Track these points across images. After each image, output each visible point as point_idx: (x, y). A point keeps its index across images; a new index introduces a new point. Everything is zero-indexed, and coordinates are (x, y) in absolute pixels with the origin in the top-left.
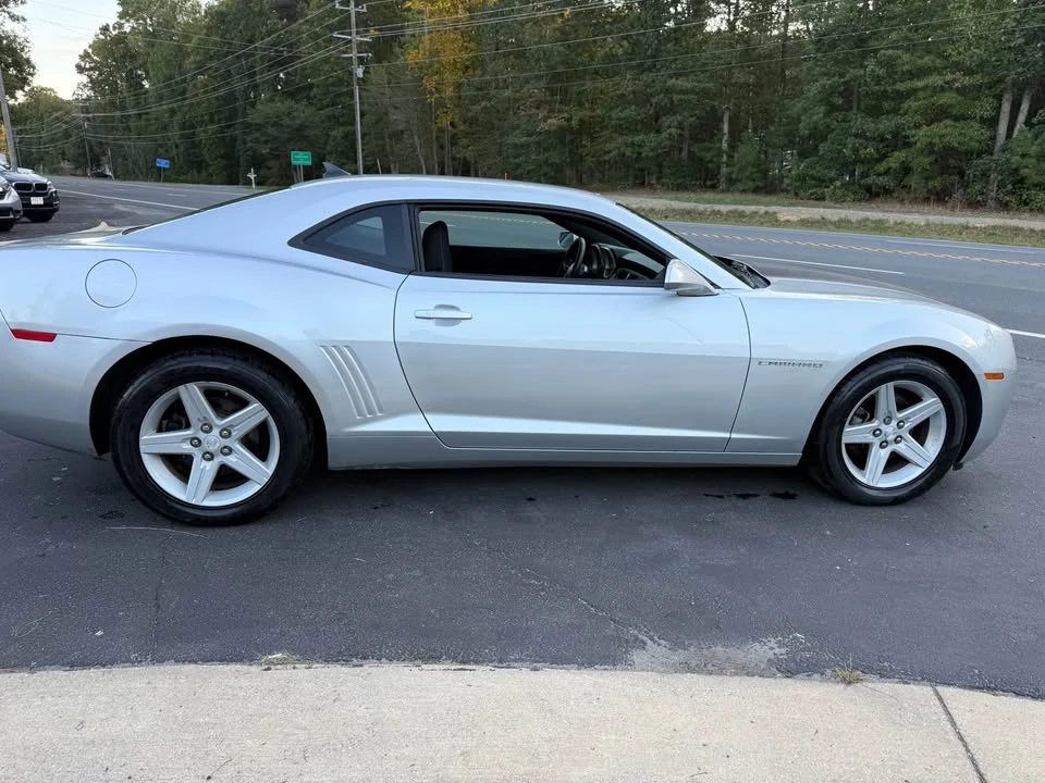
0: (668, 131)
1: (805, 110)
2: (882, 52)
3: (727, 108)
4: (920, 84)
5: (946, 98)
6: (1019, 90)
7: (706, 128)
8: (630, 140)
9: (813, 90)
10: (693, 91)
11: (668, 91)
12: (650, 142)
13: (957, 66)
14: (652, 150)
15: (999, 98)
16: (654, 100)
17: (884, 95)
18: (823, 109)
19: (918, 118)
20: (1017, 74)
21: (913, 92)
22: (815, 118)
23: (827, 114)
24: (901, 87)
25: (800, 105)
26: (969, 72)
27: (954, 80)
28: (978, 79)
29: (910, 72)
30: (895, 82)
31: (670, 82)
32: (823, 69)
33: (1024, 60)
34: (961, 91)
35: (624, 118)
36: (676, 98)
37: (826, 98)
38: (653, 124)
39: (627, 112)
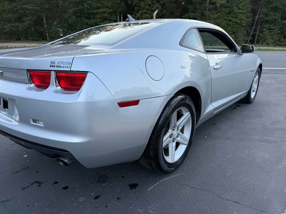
0: (27, 22)
1: (70, 17)
2: (88, 1)
3: (44, 15)
4: (99, 11)
5: (106, 15)
6: (120, 13)
7: (38, 22)
8: (13, 25)
9: (71, 11)
10: (32, 10)
11: (23, 9)
12: (21, 26)
13: (107, 7)
14: (22, 28)
15: (116, 15)
16: (19, 12)
17: (91, 14)
18: (74, 17)
19: (100, 20)
20: (120, 10)
21: (97, 13)
22: (73, 19)
23: (76, 18)
24: (95, 11)
25: (68, 15)
26: (109, 9)
27: (107, 10)
28: (111, 11)
29: (95, 7)
30: (92, 10)
31: (24, 6)
32: (72, 5)
33: (121, 6)
34: (110, 13)
35: (8, 18)
36: (27, 11)
37: (75, 13)
38: (20, 19)
39: (9, 16)
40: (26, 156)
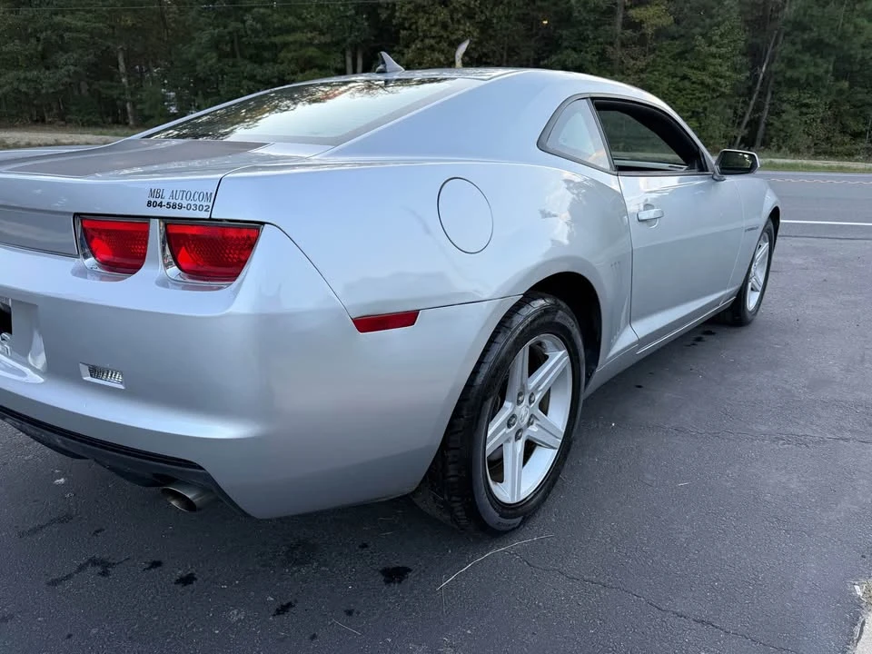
0: (66, 68)
1: (199, 56)
2: (256, 9)
3: (122, 49)
4: (290, 38)
5: (311, 52)
6: (355, 48)
7: (102, 68)
8: (22, 76)
9: (205, 37)
10: (83, 30)
11: (54, 27)
12: (48, 80)
13: (314, 28)
14: (51, 86)
15: (343, 52)
16: (42, 36)
17: (263, 47)
18: (214, 55)
19: (293, 66)
20: (356, 36)
21: (286, 45)
22: (210, 62)
23: (219, 60)
24: (278, 40)
25: (193, 50)
26: (322, 33)
27: (312, 39)
28: (327, 39)
29: (279, 29)
30: (269, 36)
31: (58, 19)
32: (208, 20)
33: (357, 26)
34: (320, 46)
35: (8, 53)
36: (67, 35)
37: (215, 44)
38: (43, 59)
39: (9, 47)
40: (62, 480)
